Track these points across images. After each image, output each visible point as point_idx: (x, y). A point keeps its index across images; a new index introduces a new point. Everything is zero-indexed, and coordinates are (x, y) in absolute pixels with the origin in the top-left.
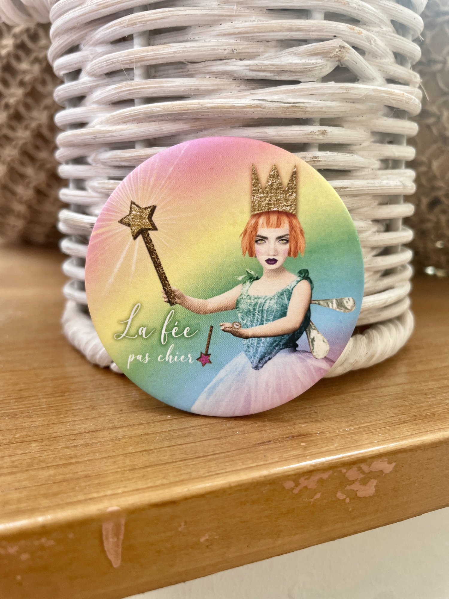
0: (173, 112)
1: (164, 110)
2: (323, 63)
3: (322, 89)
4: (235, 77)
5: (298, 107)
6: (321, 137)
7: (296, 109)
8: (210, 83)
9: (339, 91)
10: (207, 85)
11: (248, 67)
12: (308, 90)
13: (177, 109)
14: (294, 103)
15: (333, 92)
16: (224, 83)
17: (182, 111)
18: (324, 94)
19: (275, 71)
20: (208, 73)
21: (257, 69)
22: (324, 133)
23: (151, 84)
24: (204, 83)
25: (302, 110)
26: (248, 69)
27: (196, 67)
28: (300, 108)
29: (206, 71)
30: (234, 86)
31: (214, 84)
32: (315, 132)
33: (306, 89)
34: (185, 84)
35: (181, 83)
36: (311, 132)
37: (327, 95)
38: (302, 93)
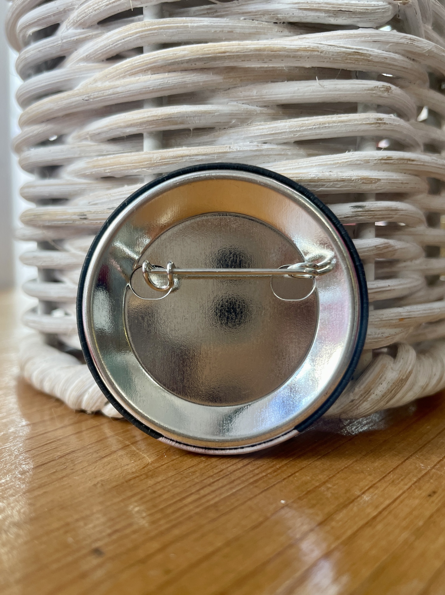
0: (205, 56)
1: (192, 54)
2: (385, 5)
3: (385, 36)
4: (277, 19)
5: (362, 54)
6: (386, 94)
7: (359, 57)
8: (246, 25)
9: (403, 41)
10: (242, 27)
11: (297, 5)
12: (371, 36)
13: (210, 52)
14: (356, 49)
15: (398, 41)
16: (264, 26)
17: (217, 53)
18: (388, 43)
19: (331, 10)
20: (243, 13)
21: (309, 8)
22: (388, 89)
23: (171, 24)
24: (240, 25)
25: (365, 58)
26: (297, 7)
27: (227, 6)
28: (363, 56)
29: (241, 11)
30: (276, 30)
31: (251, 27)
32: (379, 87)
33: (367, 35)
34: (215, 24)
35: (210, 23)
36: (375, 87)
37: (391, 44)
38: (363, 39)
